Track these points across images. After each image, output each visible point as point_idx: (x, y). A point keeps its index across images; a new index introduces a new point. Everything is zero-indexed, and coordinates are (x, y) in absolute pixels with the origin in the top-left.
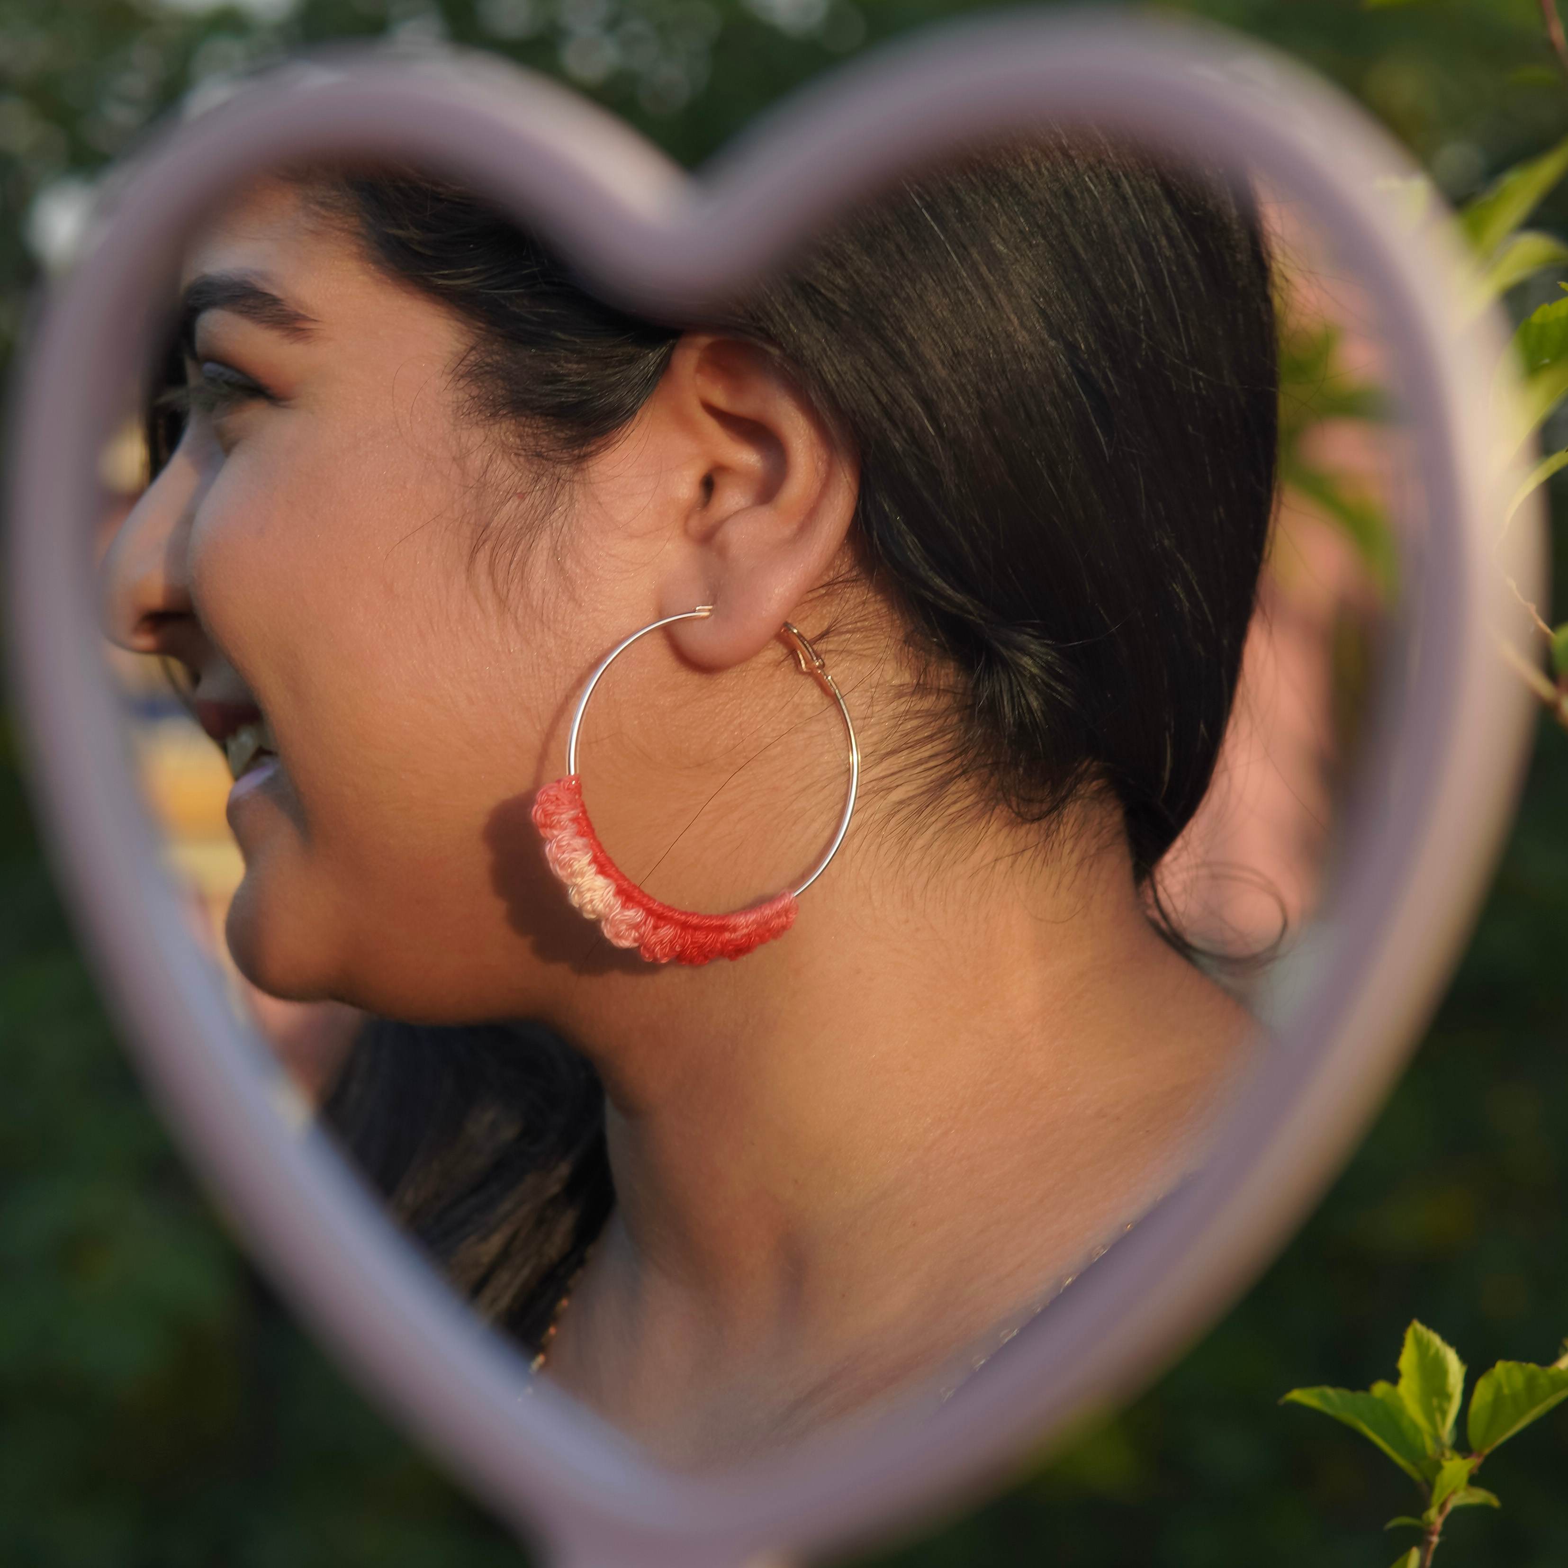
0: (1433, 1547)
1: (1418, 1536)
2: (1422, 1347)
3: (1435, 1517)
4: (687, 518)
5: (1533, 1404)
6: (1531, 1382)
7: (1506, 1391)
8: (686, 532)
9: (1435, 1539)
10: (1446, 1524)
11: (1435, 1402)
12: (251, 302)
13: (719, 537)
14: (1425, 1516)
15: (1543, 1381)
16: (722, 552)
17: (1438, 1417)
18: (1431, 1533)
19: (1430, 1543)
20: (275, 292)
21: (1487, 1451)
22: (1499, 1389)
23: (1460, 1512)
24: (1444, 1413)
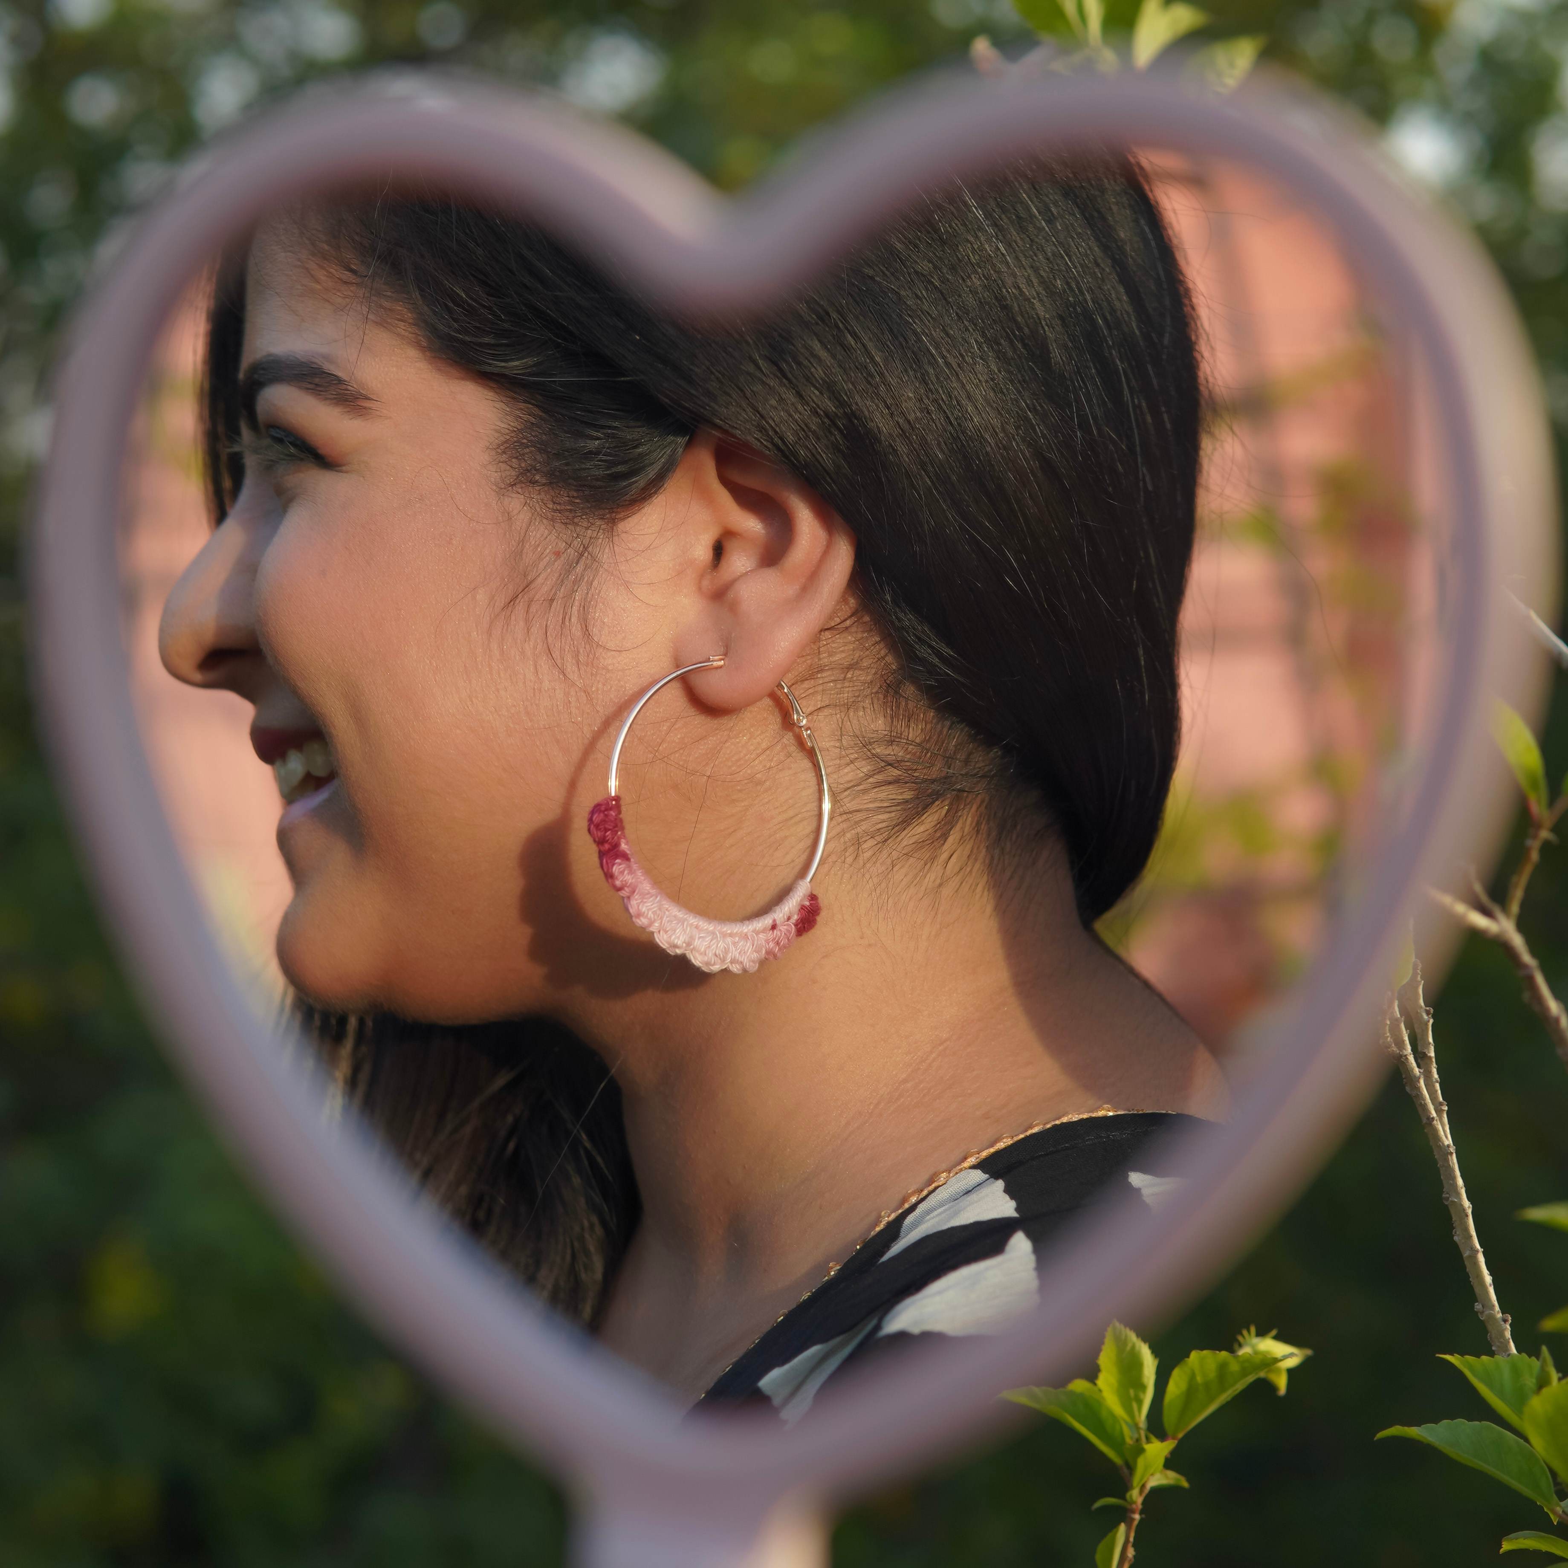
0: (1136, 1523)
1: (1121, 1514)
2: (1121, 1343)
3: (1136, 1496)
4: (702, 576)
5: (1223, 1389)
6: (1222, 1368)
7: (1199, 1379)
8: (700, 589)
9: (1137, 1517)
10: (1144, 1503)
11: (1132, 1392)
12: (317, 380)
13: (731, 595)
14: (1128, 1496)
15: (1234, 1367)
16: (733, 608)
17: (1135, 1405)
18: (1133, 1512)
19: (1133, 1520)
20: (340, 374)
21: (1180, 1435)
22: (1193, 1377)
23: (1157, 1492)
24: (1140, 1402)
